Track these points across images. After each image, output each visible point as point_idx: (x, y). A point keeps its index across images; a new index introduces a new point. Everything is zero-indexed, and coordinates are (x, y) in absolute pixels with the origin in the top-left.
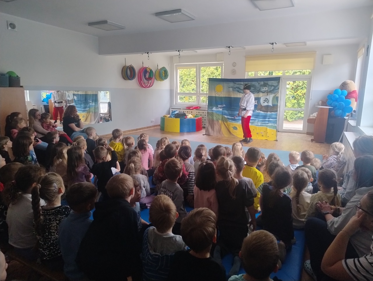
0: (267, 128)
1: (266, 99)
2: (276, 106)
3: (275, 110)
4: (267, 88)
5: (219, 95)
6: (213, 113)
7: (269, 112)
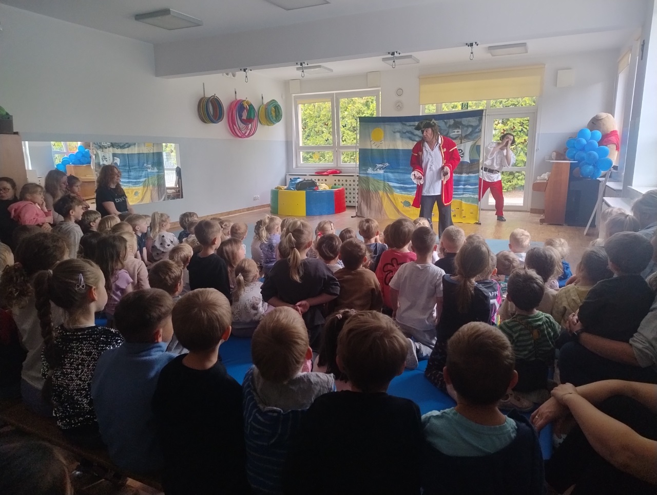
0: (461, 202)
2: (476, 163)
3: (475, 169)
5: (377, 146)
6: (368, 178)
7: (464, 173)
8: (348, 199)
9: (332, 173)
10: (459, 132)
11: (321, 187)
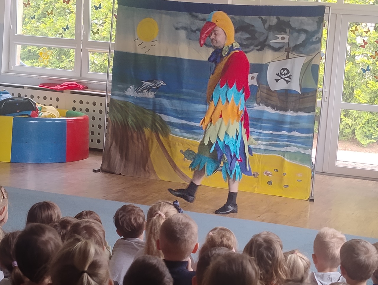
0: (283, 160)
1: (284, 69)
2: (310, 95)
3: (309, 105)
4: (287, 37)
5: (146, 49)
6: (125, 103)
7: (289, 110)
8: (96, 137)
9: (70, 88)
10: (285, 39)
11: (43, 112)
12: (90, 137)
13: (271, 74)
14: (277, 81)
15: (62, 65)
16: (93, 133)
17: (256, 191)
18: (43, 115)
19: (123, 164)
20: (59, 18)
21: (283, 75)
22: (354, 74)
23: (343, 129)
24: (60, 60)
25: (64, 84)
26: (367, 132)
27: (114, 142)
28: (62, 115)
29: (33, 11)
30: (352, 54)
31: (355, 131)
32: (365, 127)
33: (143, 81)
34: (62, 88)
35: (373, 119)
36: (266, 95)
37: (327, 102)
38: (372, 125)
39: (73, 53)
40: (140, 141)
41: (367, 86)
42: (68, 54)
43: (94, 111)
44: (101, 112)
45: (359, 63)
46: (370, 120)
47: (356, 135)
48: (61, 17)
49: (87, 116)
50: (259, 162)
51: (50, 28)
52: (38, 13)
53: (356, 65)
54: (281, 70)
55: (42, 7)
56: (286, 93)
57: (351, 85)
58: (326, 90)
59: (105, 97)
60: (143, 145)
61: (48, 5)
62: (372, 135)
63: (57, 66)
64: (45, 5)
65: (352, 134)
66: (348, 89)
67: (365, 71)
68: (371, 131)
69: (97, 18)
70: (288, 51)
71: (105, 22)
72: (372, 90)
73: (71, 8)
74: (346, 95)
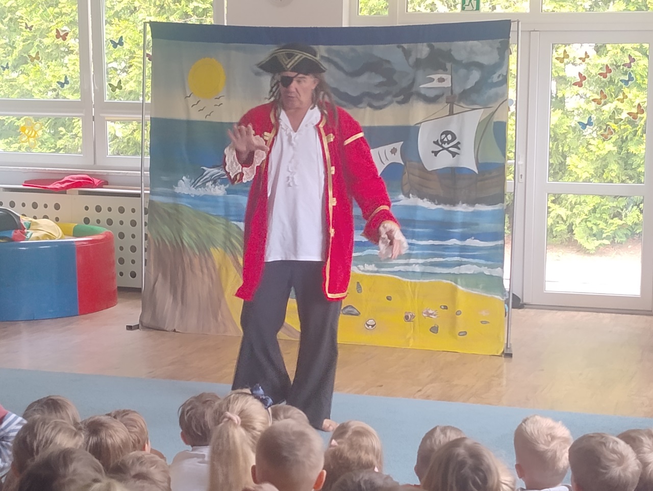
0: (454, 290)
1: (447, 133)
2: (494, 174)
3: (492, 191)
4: (448, 77)
6: (176, 207)
7: (460, 203)
8: (128, 268)
9: (77, 185)
10: (444, 81)
11: (33, 231)
12: (118, 267)
13: (424, 142)
14: (436, 153)
15: (60, 143)
16: (122, 261)
17: (412, 344)
18: (33, 236)
19: (177, 313)
20: (49, 63)
21: (445, 143)
22: (565, 130)
23: (552, 225)
24: (57, 136)
25: (67, 178)
26: (594, 228)
27: (160, 275)
28: (66, 233)
29: (4, 53)
30: (560, 95)
31: (574, 226)
32: (589, 219)
33: (204, 168)
34: (63, 186)
35: (603, 206)
36: (418, 178)
37: (524, 183)
38: (601, 215)
39: (78, 123)
40: (205, 270)
41: (588, 149)
42: (69, 125)
43: (121, 223)
44: (133, 223)
45: (572, 110)
46: (598, 207)
47: (574, 234)
48: (54, 61)
49: (110, 233)
50: (414, 295)
51: (36, 80)
52: (14, 57)
53: (567, 114)
54: (442, 134)
55: (20, 46)
56: (454, 173)
57: (561, 149)
58: (521, 162)
59: (140, 197)
60: (212, 279)
61: (29, 42)
62: (603, 233)
63: (52, 146)
64: (23, 42)
65: (569, 232)
66: (557, 155)
67: (584, 126)
68: (600, 226)
69: (115, 60)
70: (451, 101)
71: (131, 66)
72: (598, 156)
73: (69, 45)
74: (554, 167)
